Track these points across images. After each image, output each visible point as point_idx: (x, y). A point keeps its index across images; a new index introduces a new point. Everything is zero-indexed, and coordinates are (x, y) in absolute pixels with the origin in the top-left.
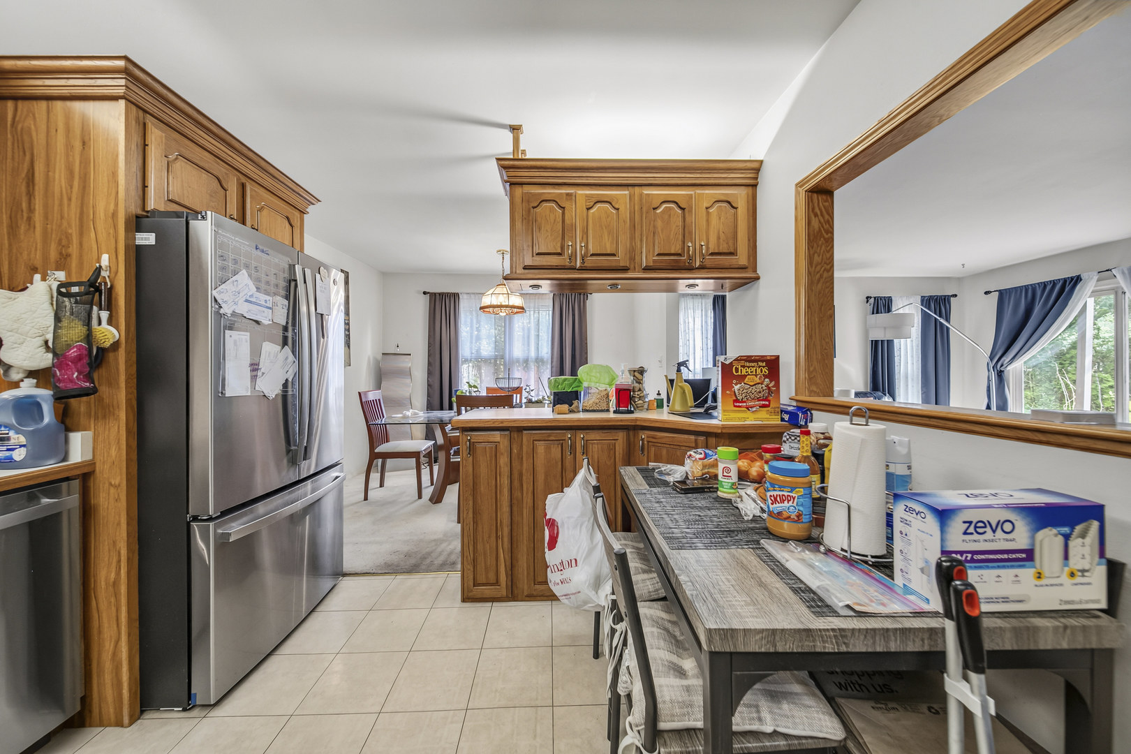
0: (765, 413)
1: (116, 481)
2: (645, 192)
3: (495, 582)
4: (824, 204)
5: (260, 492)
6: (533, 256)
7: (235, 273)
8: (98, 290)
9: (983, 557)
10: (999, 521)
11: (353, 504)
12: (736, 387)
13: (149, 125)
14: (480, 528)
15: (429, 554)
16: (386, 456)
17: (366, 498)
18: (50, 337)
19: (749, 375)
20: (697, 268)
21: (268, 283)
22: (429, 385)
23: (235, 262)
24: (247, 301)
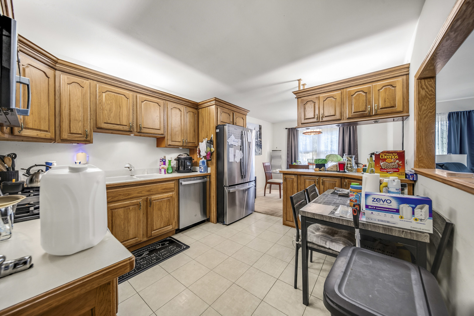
0: (396, 174)
1: (214, 177)
2: (348, 90)
3: (292, 221)
4: (429, 83)
5: (236, 183)
6: (304, 120)
7: (231, 135)
8: (211, 141)
9: (379, 208)
10: (385, 200)
11: (261, 196)
12: (382, 164)
13: (218, 108)
14: (288, 204)
15: (278, 212)
16: (271, 183)
17: (265, 196)
18: (206, 150)
19: (388, 158)
20: (373, 115)
21: (237, 136)
22: (287, 161)
23: (231, 133)
24: (233, 141)
